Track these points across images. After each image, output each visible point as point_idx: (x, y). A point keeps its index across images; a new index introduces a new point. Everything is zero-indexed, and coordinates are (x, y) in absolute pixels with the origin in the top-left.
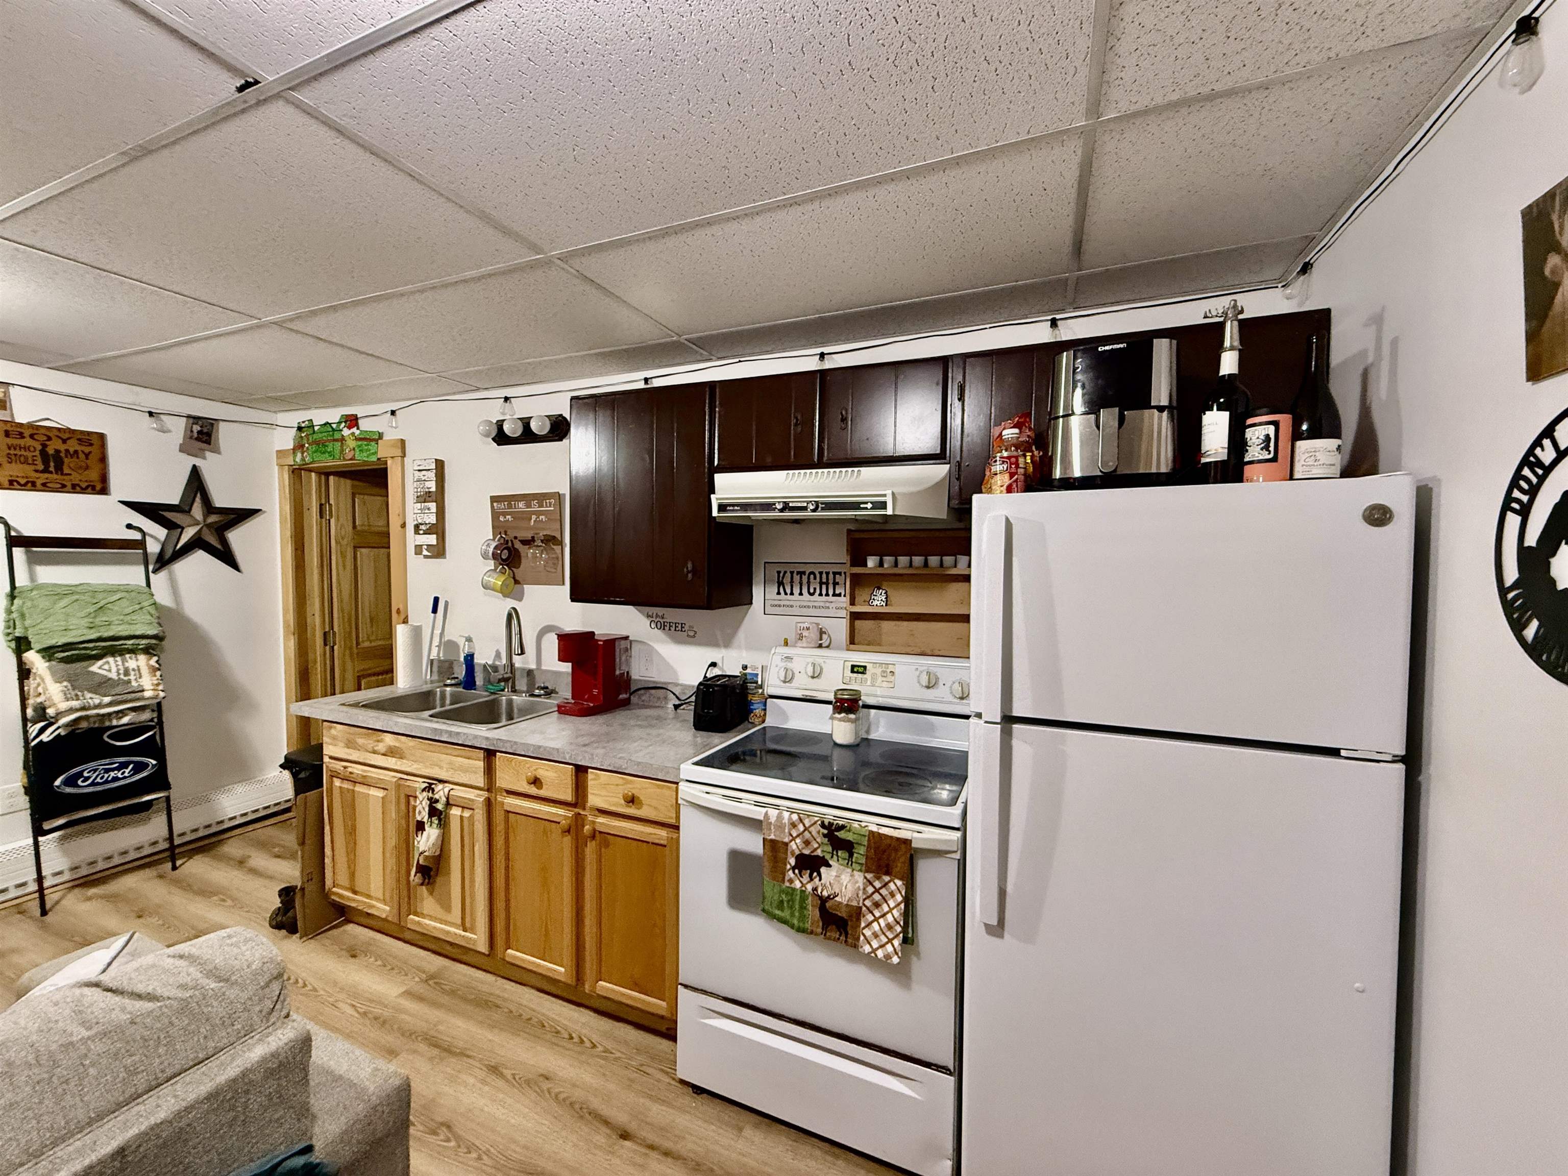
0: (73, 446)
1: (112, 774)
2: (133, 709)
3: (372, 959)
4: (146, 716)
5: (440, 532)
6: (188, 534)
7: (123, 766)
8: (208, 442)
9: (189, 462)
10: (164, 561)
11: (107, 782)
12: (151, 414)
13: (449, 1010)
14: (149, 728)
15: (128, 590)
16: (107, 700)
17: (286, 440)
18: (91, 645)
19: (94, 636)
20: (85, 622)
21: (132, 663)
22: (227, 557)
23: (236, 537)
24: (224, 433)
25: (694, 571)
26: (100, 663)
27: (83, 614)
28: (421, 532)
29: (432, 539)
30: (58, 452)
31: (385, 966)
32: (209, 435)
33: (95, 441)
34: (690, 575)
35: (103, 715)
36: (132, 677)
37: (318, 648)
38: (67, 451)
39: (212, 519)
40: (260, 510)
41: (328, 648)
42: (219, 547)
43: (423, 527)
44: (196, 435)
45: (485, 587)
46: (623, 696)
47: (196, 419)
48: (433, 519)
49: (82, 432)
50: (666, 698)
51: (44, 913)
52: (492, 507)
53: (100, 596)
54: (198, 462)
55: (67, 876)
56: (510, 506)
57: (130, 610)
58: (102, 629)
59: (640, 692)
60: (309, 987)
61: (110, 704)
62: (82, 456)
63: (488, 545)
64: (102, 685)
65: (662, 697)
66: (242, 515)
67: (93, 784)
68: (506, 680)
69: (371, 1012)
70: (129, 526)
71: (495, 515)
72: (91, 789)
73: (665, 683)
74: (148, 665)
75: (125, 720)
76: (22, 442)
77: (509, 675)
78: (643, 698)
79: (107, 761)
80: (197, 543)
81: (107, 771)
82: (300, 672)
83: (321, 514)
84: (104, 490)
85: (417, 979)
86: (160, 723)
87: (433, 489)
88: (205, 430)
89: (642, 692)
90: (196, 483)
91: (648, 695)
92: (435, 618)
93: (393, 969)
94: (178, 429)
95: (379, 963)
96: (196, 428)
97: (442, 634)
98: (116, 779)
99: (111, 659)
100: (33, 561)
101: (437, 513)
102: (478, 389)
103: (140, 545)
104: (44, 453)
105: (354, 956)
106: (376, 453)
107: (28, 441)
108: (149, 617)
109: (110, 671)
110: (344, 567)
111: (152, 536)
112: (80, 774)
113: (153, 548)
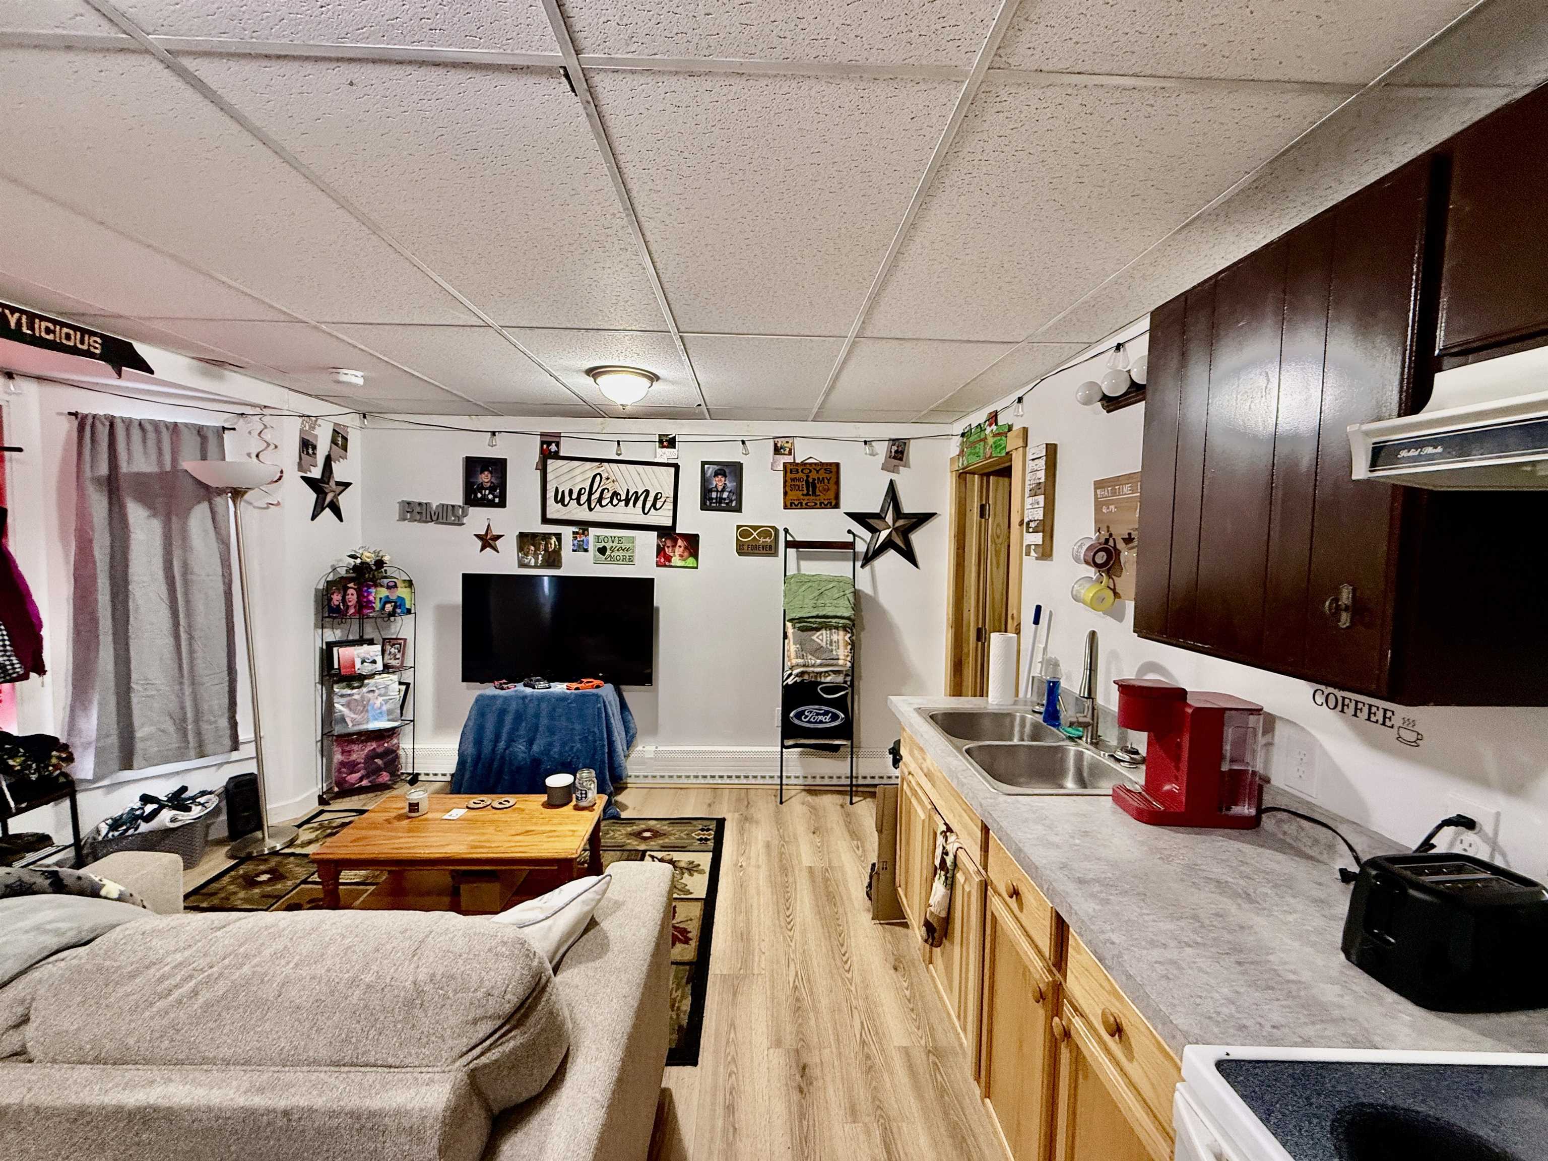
0: (822, 474)
1: (820, 717)
2: (834, 672)
3: (906, 985)
4: (840, 679)
5: (1048, 529)
6: (884, 534)
7: (826, 713)
8: (901, 459)
9: (888, 476)
10: (869, 558)
11: (816, 722)
12: (865, 442)
13: (925, 1111)
14: (844, 689)
15: (839, 580)
16: (819, 661)
17: (954, 447)
18: (813, 620)
19: (814, 614)
20: (811, 603)
21: (835, 637)
22: (909, 555)
23: (917, 538)
24: (914, 451)
25: (1358, 608)
26: (818, 633)
27: (811, 597)
28: (1031, 530)
29: (1038, 538)
30: (814, 480)
31: (909, 1001)
32: (902, 453)
33: (834, 469)
34: (1345, 620)
35: (817, 673)
36: (834, 648)
37: (971, 642)
38: (819, 478)
39: (900, 523)
40: (935, 514)
41: (980, 643)
42: (903, 547)
43: (1032, 525)
44: (893, 454)
45: (1076, 599)
46: (1246, 810)
47: (894, 441)
48: (1039, 515)
49: (827, 464)
50: (1331, 847)
51: (781, 803)
52: (1096, 494)
53: (823, 584)
54: (894, 476)
55: (800, 781)
56: (1114, 493)
57: (837, 596)
58: (820, 609)
59: (1280, 815)
60: (849, 976)
61: (821, 665)
62: (826, 481)
63: (1081, 546)
64: (817, 650)
65: (1323, 841)
66: (922, 519)
67: (809, 722)
68: (1085, 725)
69: (869, 1048)
70: (849, 532)
71: (1099, 505)
72: (807, 725)
73: (1336, 817)
74: (844, 639)
75: (828, 679)
76: (797, 476)
77: (1088, 720)
78: (1286, 827)
79: (817, 707)
80: (888, 544)
81: (818, 714)
82: (955, 662)
83: (982, 515)
84: (837, 506)
85: (923, 1042)
86: (852, 685)
87: (1043, 480)
88: (900, 449)
89: (1285, 816)
90: (892, 493)
91: (1294, 827)
92: (1036, 630)
93: (912, 1010)
94: (882, 449)
95: (908, 993)
96: (895, 448)
97: (1045, 649)
98: (821, 722)
99: (824, 632)
100: (800, 558)
101: (1044, 507)
102: (1089, 345)
103: (851, 545)
104: (807, 481)
105: (896, 969)
106: (1005, 447)
107: (800, 475)
108: (847, 602)
109: (822, 640)
110: (998, 564)
111: (859, 537)
112: (803, 712)
113: (861, 547)
